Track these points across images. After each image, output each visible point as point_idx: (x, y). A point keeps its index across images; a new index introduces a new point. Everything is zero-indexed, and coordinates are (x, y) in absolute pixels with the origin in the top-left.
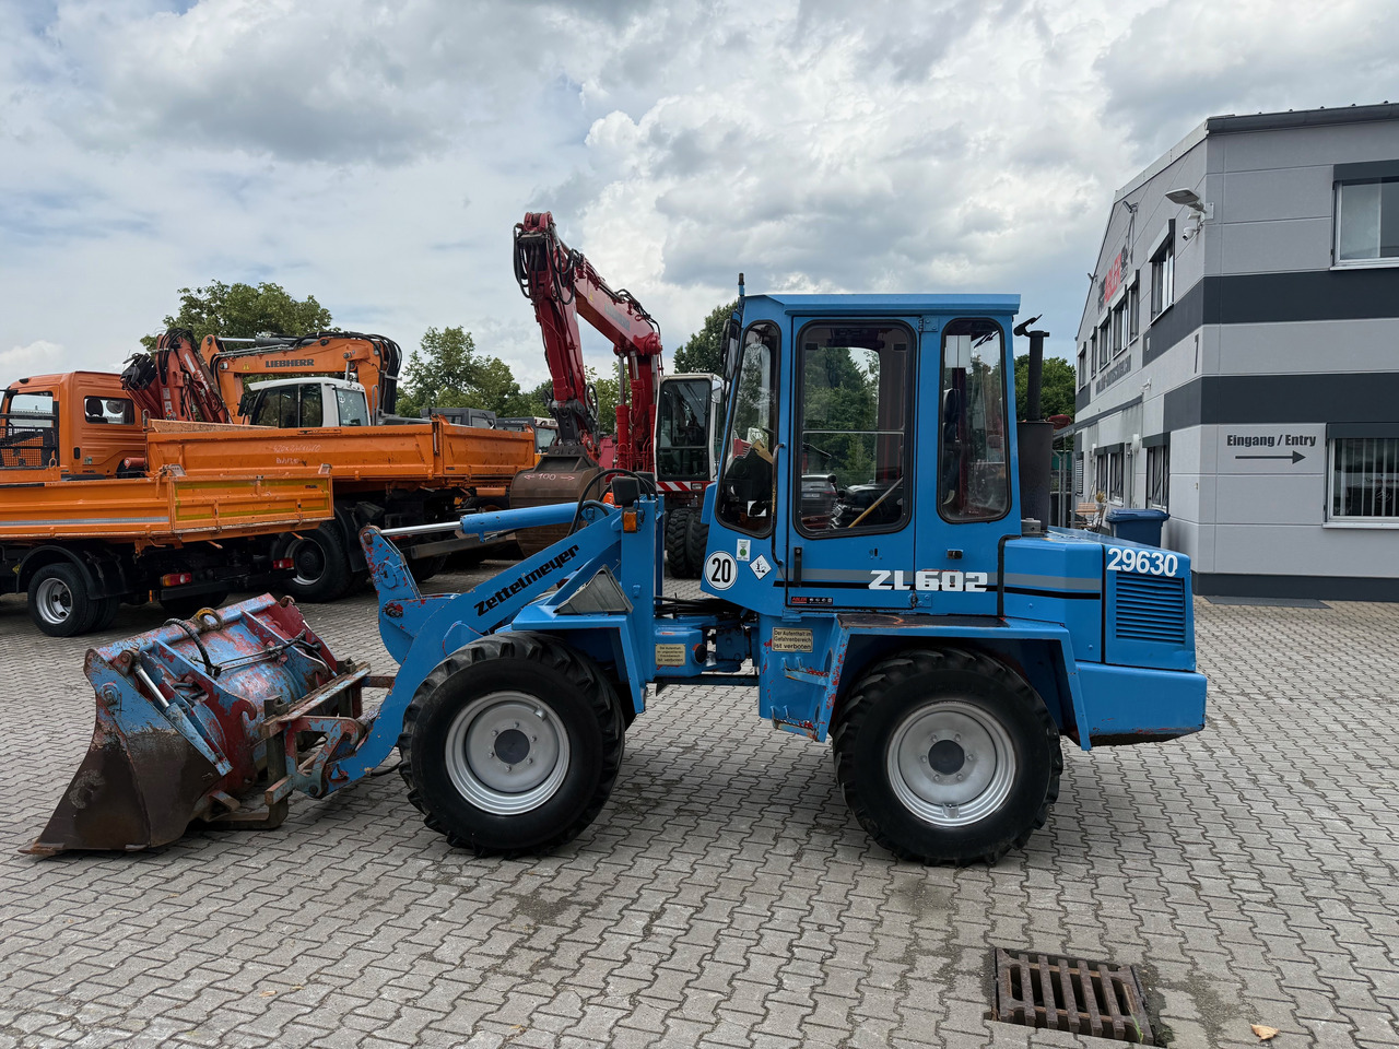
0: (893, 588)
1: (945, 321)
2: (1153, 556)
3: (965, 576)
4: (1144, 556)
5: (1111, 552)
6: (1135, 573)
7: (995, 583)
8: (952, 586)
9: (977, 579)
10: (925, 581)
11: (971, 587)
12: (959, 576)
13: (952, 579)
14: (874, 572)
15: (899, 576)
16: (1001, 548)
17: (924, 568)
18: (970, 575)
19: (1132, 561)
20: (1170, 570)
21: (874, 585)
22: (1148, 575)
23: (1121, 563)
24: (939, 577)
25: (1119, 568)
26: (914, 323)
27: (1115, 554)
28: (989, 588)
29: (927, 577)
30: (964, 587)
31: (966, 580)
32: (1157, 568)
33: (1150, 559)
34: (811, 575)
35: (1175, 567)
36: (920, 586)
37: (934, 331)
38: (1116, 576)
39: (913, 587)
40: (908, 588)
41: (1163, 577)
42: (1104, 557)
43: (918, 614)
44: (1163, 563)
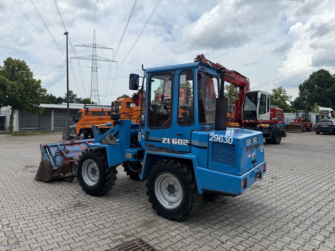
0: (167, 143)
1: (180, 71)
2: (225, 137)
3: (183, 141)
4: (221, 137)
5: (210, 135)
6: (218, 142)
7: (190, 143)
8: (180, 143)
9: (185, 142)
10: (174, 142)
11: (184, 144)
12: (181, 140)
13: (180, 141)
14: (163, 138)
15: (168, 139)
16: (191, 133)
17: (174, 138)
18: (184, 140)
19: (217, 138)
20: (230, 142)
21: (163, 142)
22: (223, 143)
23: (213, 139)
24: (177, 141)
25: (213, 140)
26: (173, 72)
27: (212, 136)
28: (188, 144)
29: (175, 140)
30: (183, 143)
31: (183, 142)
32: (226, 141)
33: (223, 138)
34: (151, 138)
35: (232, 141)
36: (173, 143)
37: (177, 74)
38: (212, 142)
39: (171, 143)
40: (170, 143)
41: (227, 144)
42: (209, 137)
43: (172, 150)
44: (228, 140)
